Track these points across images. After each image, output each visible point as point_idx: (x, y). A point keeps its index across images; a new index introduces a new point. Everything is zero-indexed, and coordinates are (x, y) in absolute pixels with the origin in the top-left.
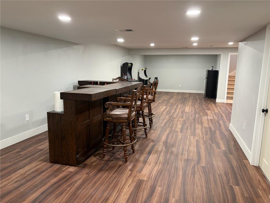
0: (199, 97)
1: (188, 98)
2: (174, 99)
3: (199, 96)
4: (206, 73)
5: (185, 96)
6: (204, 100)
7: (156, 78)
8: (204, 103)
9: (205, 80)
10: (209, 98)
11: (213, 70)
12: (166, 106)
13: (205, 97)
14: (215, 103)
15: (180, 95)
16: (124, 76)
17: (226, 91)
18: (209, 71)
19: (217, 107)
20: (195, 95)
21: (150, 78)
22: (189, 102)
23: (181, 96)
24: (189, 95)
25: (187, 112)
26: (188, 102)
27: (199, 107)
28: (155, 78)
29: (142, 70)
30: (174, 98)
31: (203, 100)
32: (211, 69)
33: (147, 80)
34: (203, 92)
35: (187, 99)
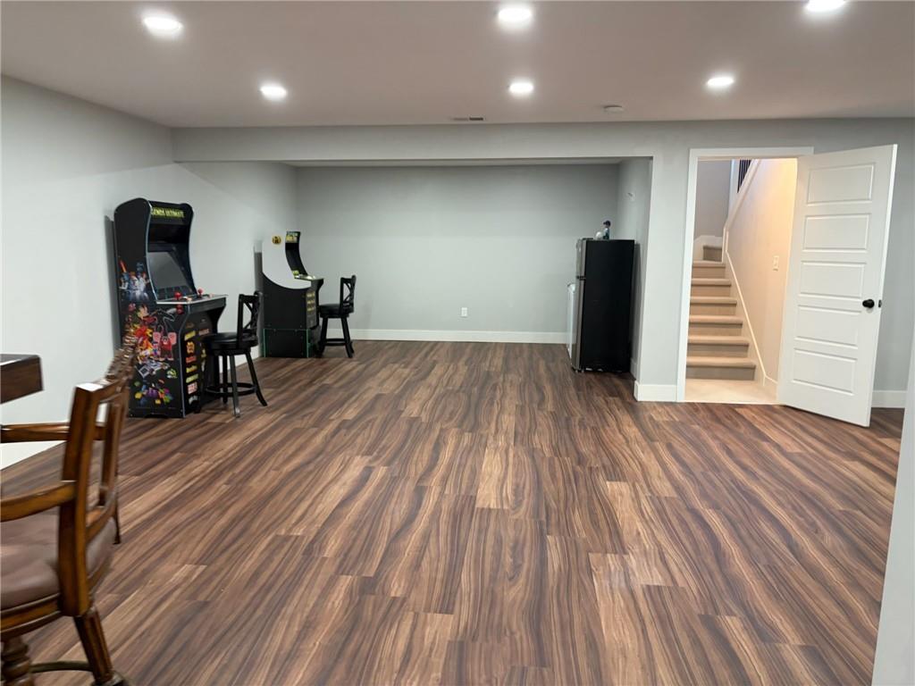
0: (548, 369)
1: (501, 379)
2: (430, 386)
3: (551, 365)
4: (579, 255)
5: (485, 366)
6: (578, 388)
7: (349, 282)
8: (578, 411)
9: (573, 287)
10: (595, 371)
11: (612, 238)
12: (368, 453)
13: (578, 367)
14: (632, 405)
15: (464, 359)
16: (130, 278)
17: (684, 338)
18: (591, 246)
19: (652, 440)
20: (530, 358)
21: (320, 283)
22: (501, 411)
23: (466, 364)
24: (506, 360)
25: (490, 510)
26: (496, 409)
27: (556, 451)
28: (344, 281)
29: (277, 241)
30: (434, 383)
31: (573, 391)
32: (599, 235)
33: (305, 291)
34: (565, 335)
35: (495, 387)
